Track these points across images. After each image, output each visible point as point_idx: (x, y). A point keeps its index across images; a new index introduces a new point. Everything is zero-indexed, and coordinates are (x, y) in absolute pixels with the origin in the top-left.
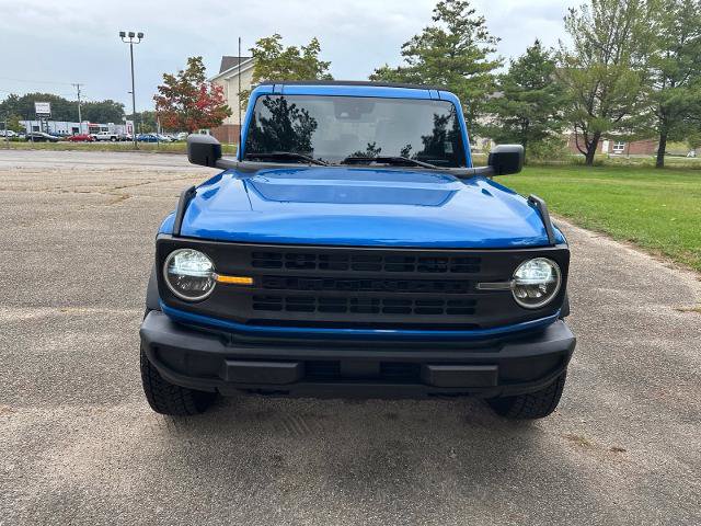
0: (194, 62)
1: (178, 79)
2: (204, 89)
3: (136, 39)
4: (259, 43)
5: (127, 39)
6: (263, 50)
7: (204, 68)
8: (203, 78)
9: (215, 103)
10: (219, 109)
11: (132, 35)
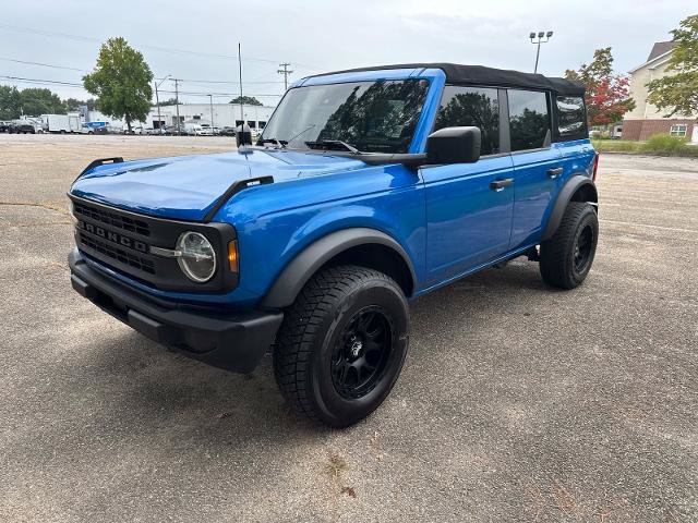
0: (599, 54)
1: (580, 74)
2: (607, 82)
3: (545, 38)
4: (685, 23)
5: (536, 39)
6: (689, 30)
7: (611, 60)
8: (608, 71)
9: (618, 96)
10: (621, 104)
11: (541, 35)
